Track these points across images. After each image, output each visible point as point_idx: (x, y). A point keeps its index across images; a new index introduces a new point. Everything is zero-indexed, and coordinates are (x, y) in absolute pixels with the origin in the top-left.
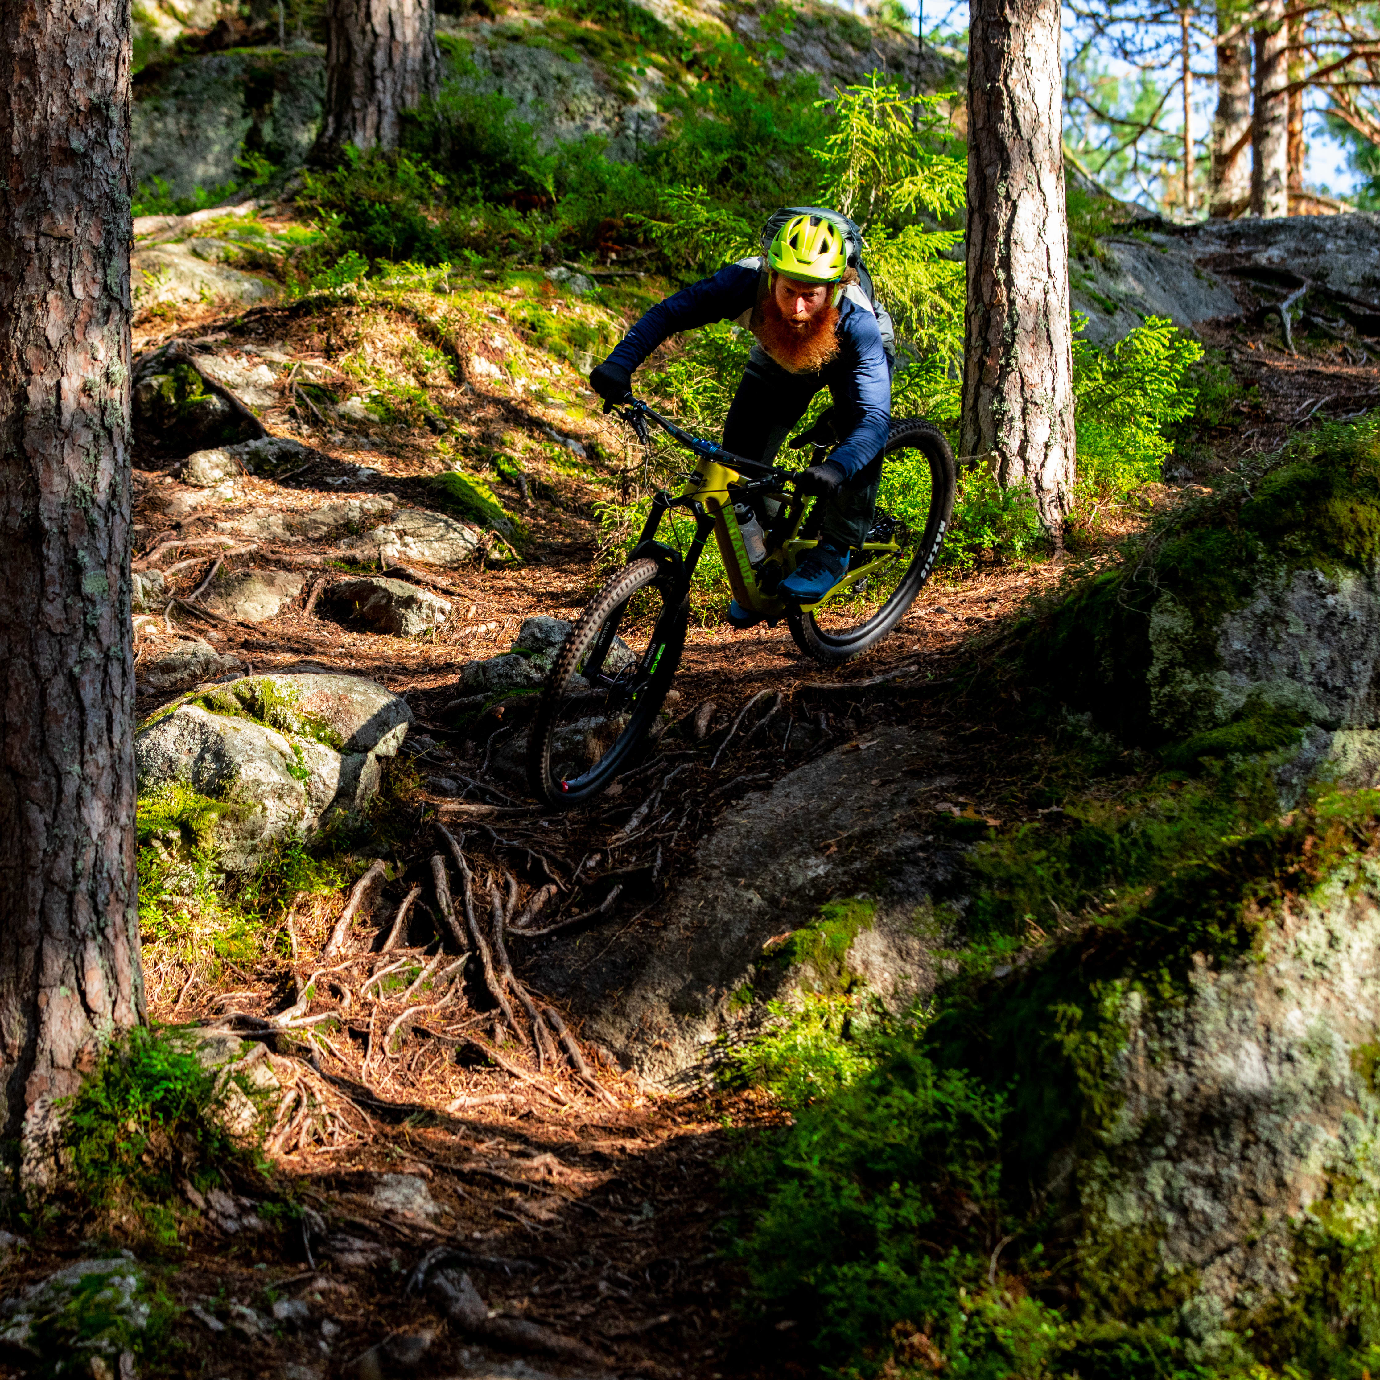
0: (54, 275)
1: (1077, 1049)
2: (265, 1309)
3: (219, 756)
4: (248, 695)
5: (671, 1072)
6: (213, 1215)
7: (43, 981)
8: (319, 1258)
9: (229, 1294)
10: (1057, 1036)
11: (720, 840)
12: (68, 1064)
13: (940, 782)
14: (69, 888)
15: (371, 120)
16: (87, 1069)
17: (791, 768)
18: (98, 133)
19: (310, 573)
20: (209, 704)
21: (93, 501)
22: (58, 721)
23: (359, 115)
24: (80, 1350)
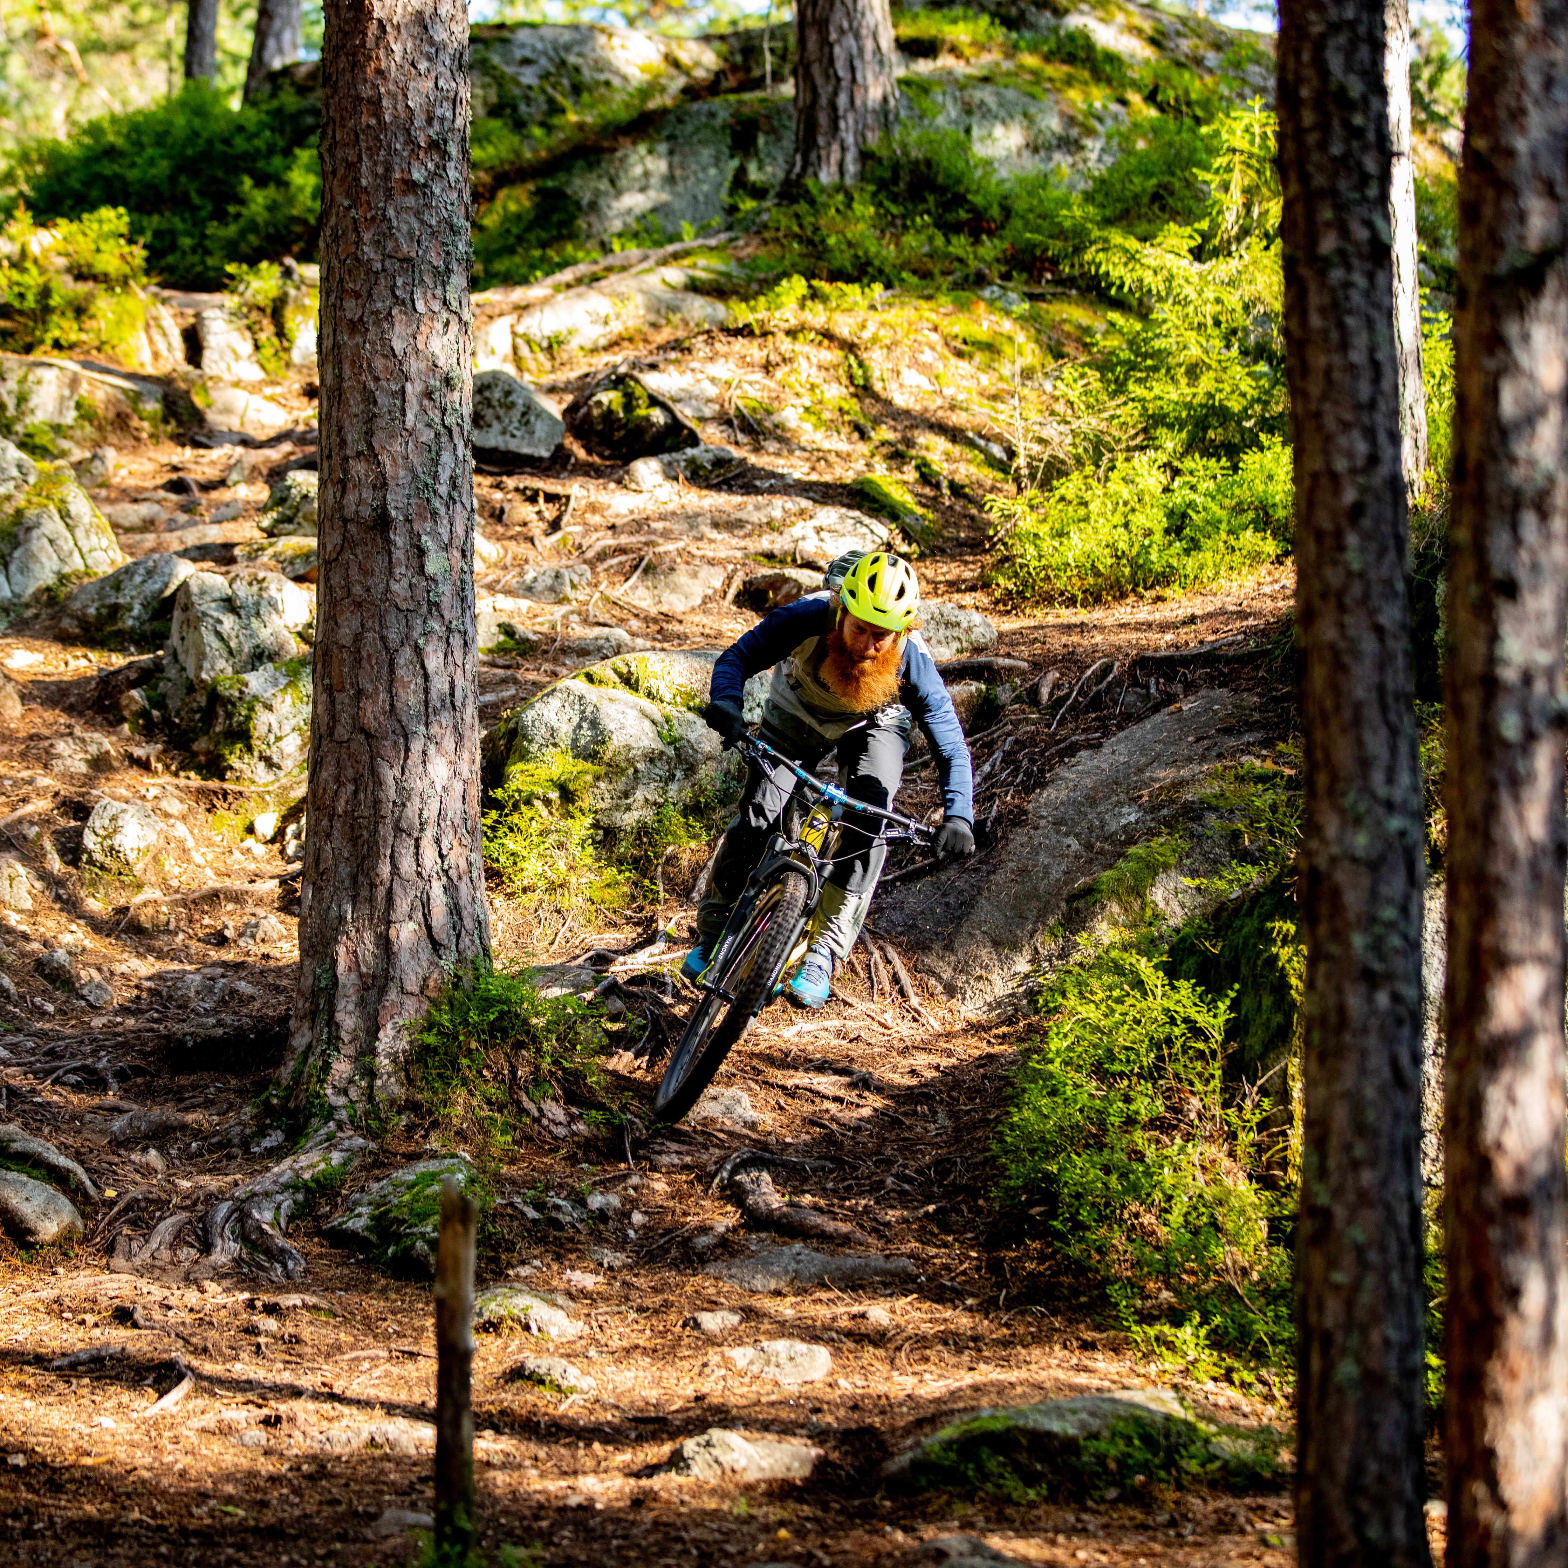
0: (398, 293)
1: (1289, 961)
2: (580, 1201)
3: (594, 724)
4: (625, 670)
5: (989, 999)
6: (545, 1122)
7: (393, 918)
8: (637, 1158)
9: (547, 1188)
10: (1274, 950)
11: (1049, 794)
12: (416, 989)
13: (1249, 738)
14: (416, 834)
15: (835, 157)
16: (433, 995)
17: (1120, 728)
18: (437, 166)
19: (731, 567)
20: (590, 678)
21: (435, 492)
22: (405, 687)
23: (823, 153)
24: (407, 1235)
